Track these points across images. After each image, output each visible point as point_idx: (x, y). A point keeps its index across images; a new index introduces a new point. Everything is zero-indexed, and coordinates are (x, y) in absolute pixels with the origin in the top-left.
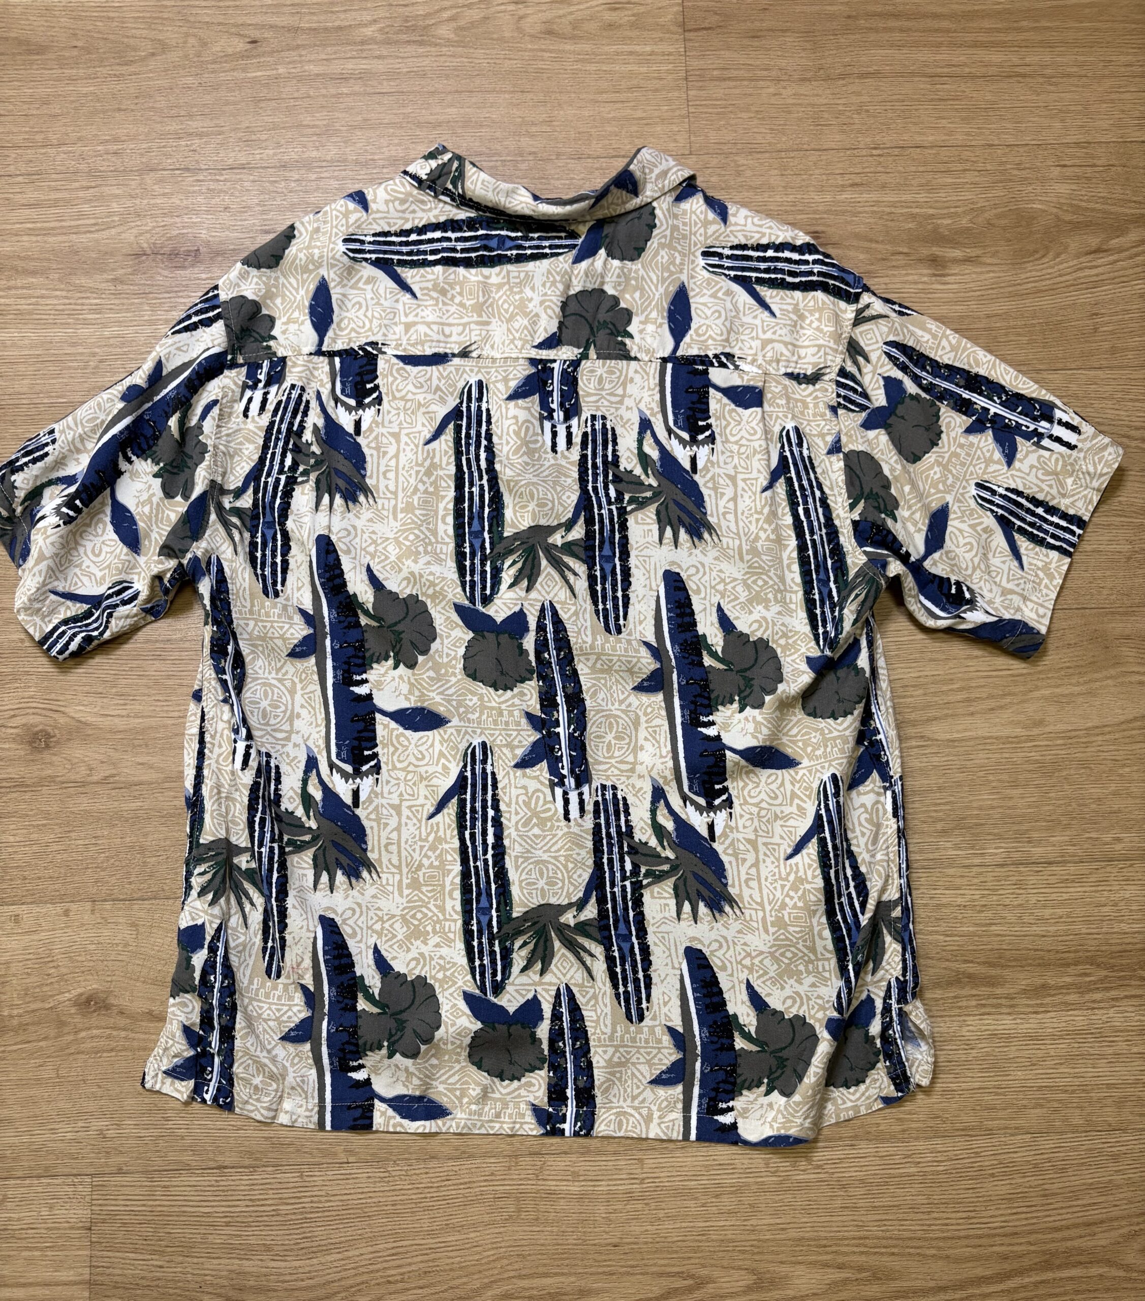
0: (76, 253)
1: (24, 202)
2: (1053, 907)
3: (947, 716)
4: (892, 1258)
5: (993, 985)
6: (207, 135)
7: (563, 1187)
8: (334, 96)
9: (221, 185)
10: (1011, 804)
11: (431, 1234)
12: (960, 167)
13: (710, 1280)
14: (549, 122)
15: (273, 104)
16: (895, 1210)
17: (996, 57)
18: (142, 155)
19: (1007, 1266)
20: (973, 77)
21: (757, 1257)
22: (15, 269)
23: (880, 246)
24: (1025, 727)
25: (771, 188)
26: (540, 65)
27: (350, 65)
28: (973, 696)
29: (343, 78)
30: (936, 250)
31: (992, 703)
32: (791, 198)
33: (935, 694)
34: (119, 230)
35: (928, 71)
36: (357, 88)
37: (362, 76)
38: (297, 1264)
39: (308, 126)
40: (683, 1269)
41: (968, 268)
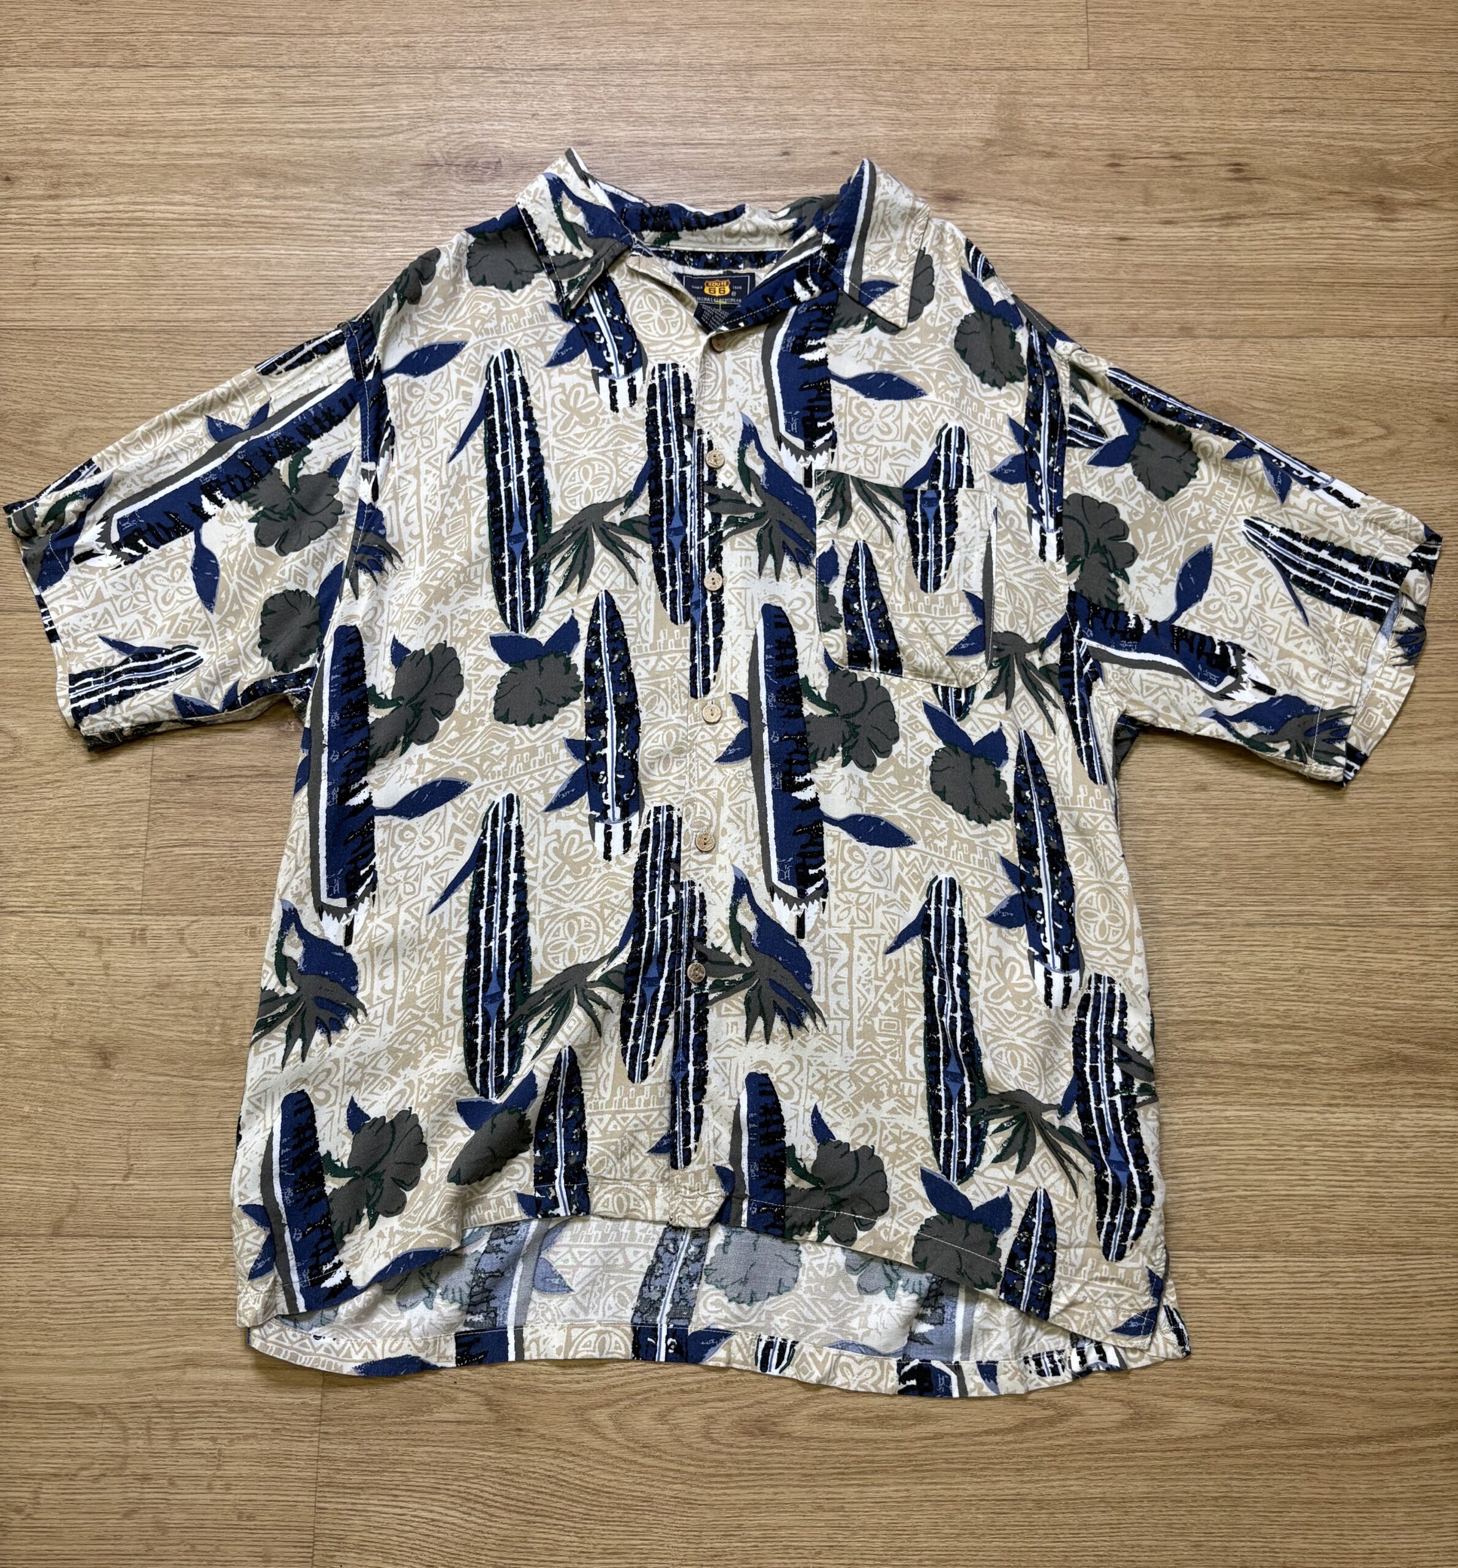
4: (1302, 1398)
6: (515, 29)
9: (527, 89)
13: (1076, 1412)
16: (1307, 1339)
21: (1135, 1387)
32: (1208, 124)
34: (407, 135)
39: (634, 23)
41: (1422, 214)
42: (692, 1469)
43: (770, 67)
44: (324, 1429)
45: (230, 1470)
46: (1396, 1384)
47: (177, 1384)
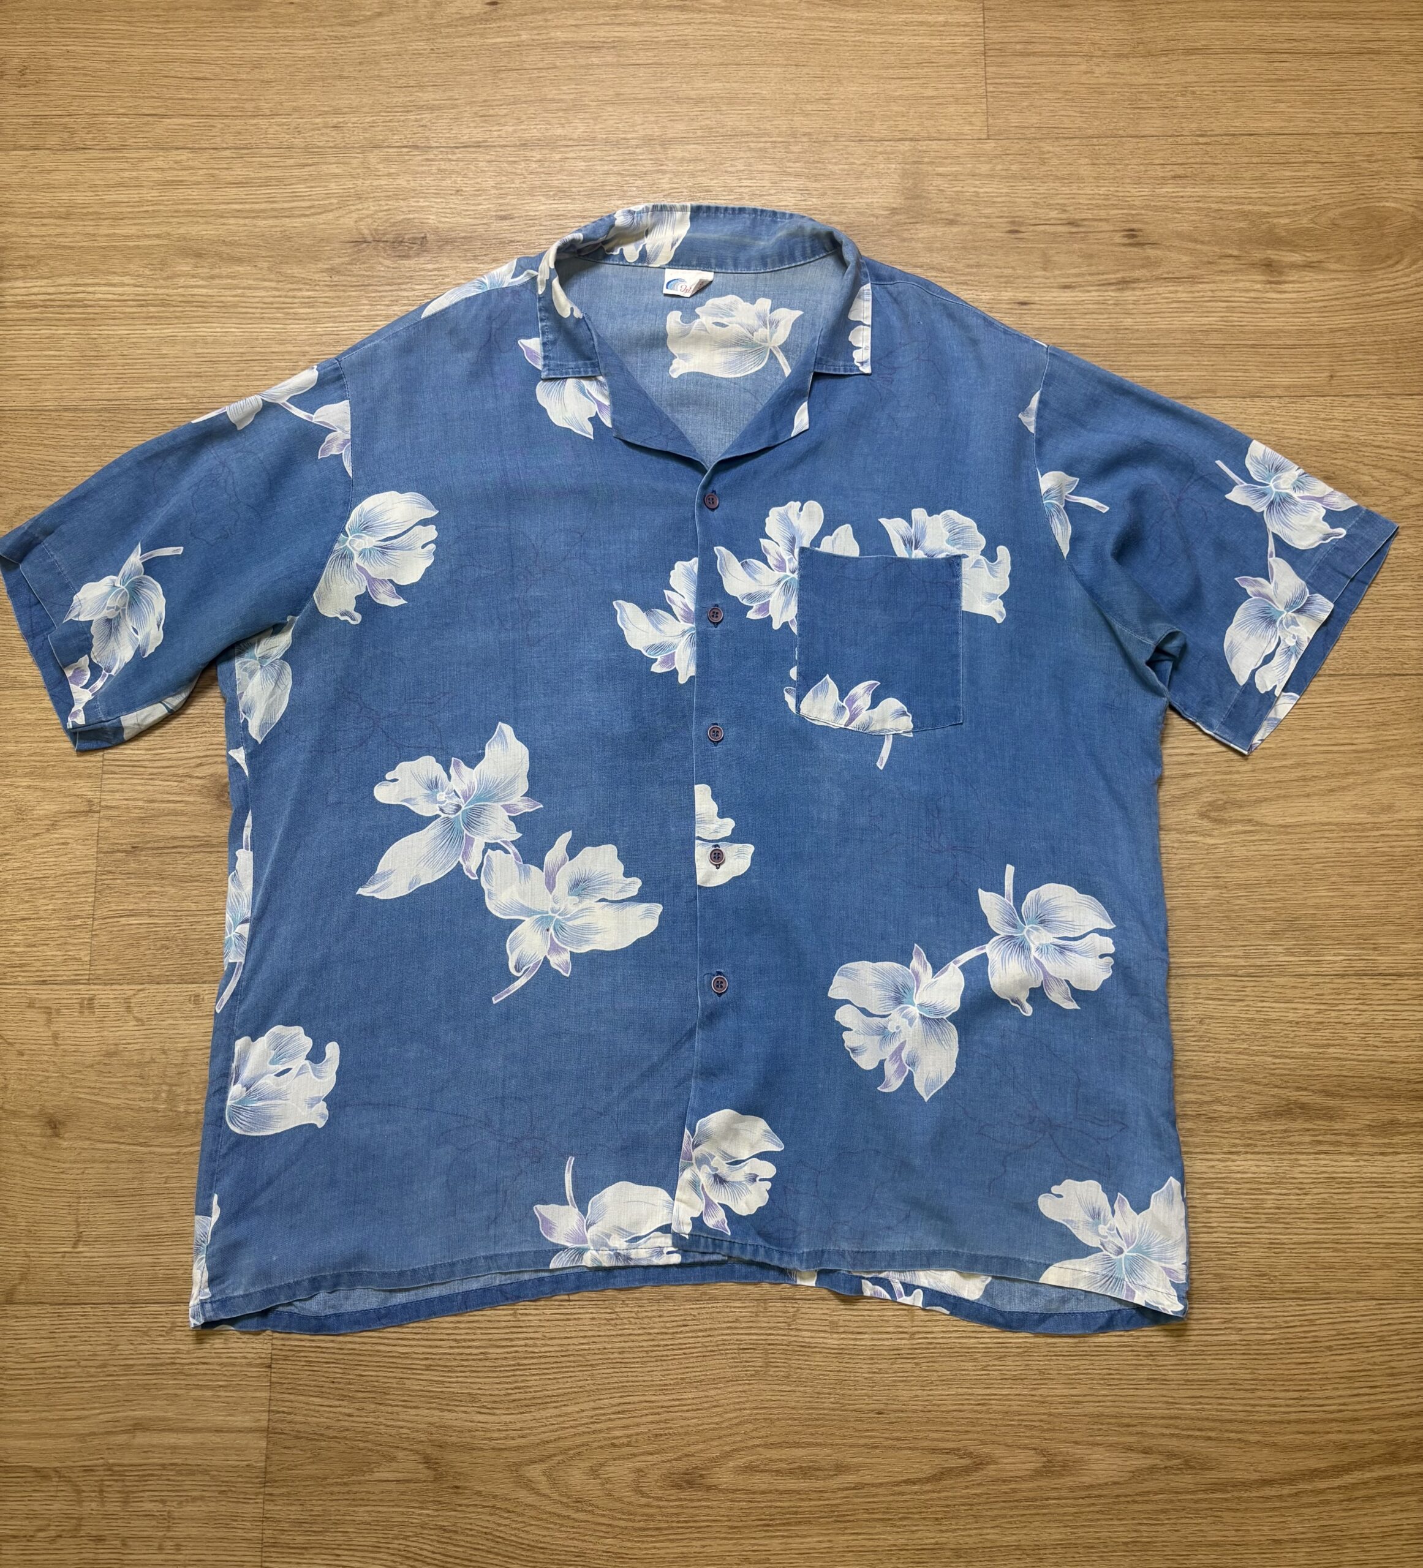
0: (289, 239)
1: (230, 179)
2: (1404, 1028)
3: (1279, 797)
4: (1208, 1443)
5: (1331, 1118)
6: (439, 108)
7: (819, 1339)
8: (581, 67)
9: (451, 166)
10: (1352, 902)
11: (664, 1389)
12: (1300, 158)
13: (991, 1461)
14: (827, 100)
15: (515, 74)
16: (1213, 1385)
17: (1344, 31)
18: (365, 130)
19: (1345, 1458)
20: (1317, 54)
21: (1047, 1435)
22: (219, 255)
23: (1205, 248)
24: (1371, 813)
25: (1081, 179)
26: (818, 35)
27: (602, 33)
28: (1309, 774)
29: (594, 47)
30: (1271, 254)
31: (1333, 783)
32: (1103, 191)
33: (1265, 770)
34: (337, 213)
35: (1265, 46)
36: (609, 59)
37: (616, 45)
38: (508, 1418)
39: (553, 100)
40: (959, 1445)
41: (1309, 275)
42: (623, 1523)
43: (683, 141)
44: (268, 1490)
45: (180, 1531)
46: (1298, 1427)
47: (126, 1447)
